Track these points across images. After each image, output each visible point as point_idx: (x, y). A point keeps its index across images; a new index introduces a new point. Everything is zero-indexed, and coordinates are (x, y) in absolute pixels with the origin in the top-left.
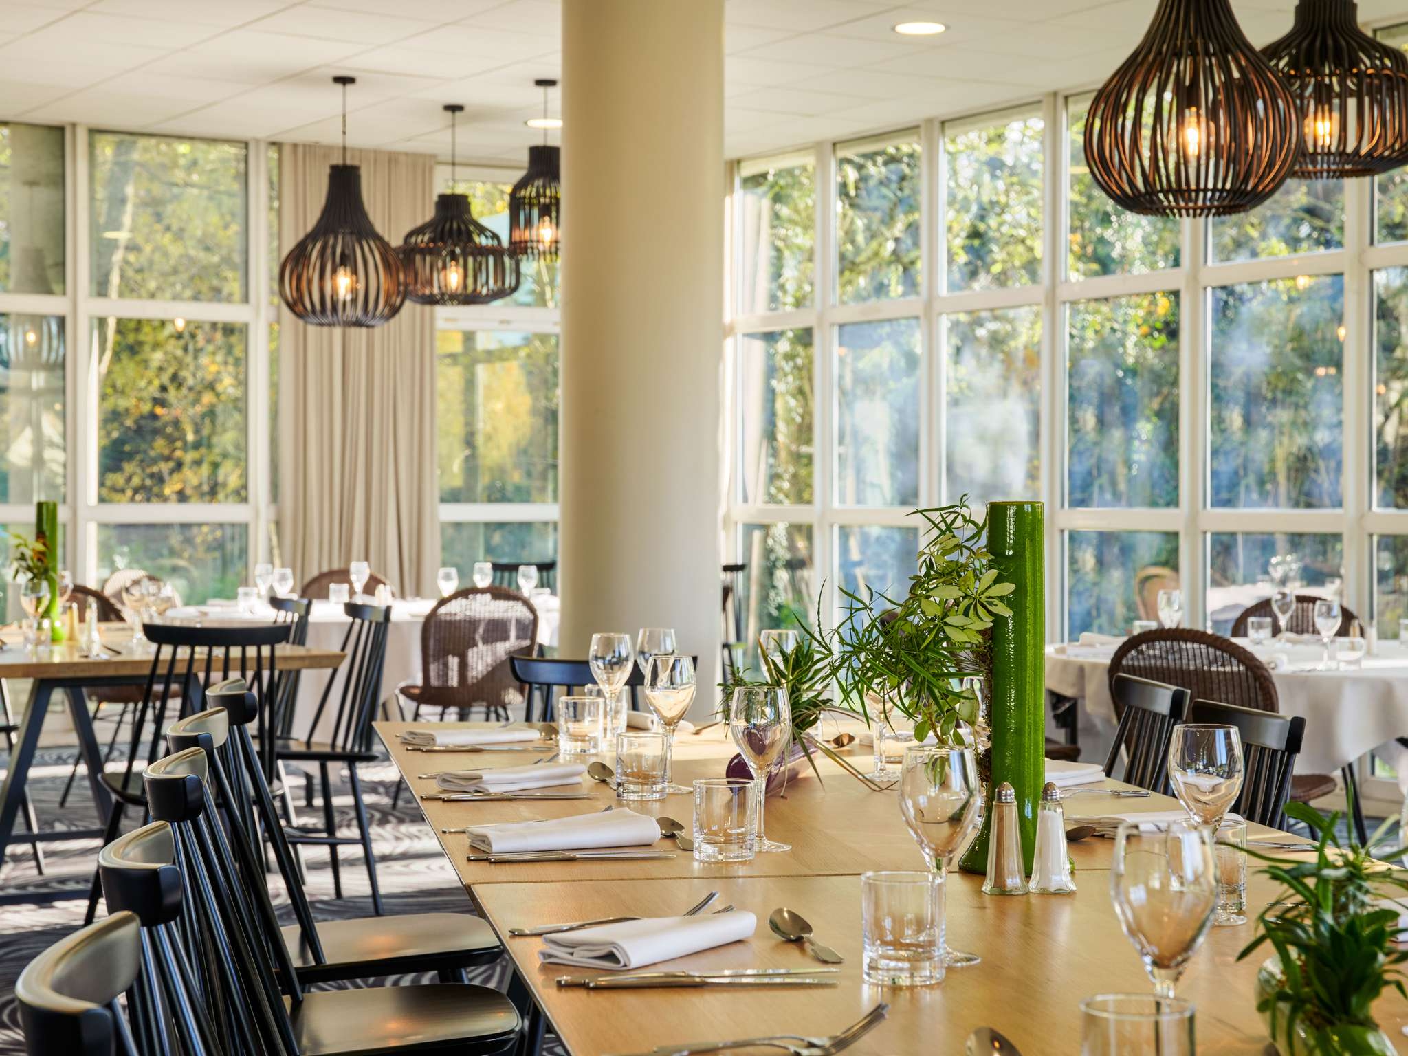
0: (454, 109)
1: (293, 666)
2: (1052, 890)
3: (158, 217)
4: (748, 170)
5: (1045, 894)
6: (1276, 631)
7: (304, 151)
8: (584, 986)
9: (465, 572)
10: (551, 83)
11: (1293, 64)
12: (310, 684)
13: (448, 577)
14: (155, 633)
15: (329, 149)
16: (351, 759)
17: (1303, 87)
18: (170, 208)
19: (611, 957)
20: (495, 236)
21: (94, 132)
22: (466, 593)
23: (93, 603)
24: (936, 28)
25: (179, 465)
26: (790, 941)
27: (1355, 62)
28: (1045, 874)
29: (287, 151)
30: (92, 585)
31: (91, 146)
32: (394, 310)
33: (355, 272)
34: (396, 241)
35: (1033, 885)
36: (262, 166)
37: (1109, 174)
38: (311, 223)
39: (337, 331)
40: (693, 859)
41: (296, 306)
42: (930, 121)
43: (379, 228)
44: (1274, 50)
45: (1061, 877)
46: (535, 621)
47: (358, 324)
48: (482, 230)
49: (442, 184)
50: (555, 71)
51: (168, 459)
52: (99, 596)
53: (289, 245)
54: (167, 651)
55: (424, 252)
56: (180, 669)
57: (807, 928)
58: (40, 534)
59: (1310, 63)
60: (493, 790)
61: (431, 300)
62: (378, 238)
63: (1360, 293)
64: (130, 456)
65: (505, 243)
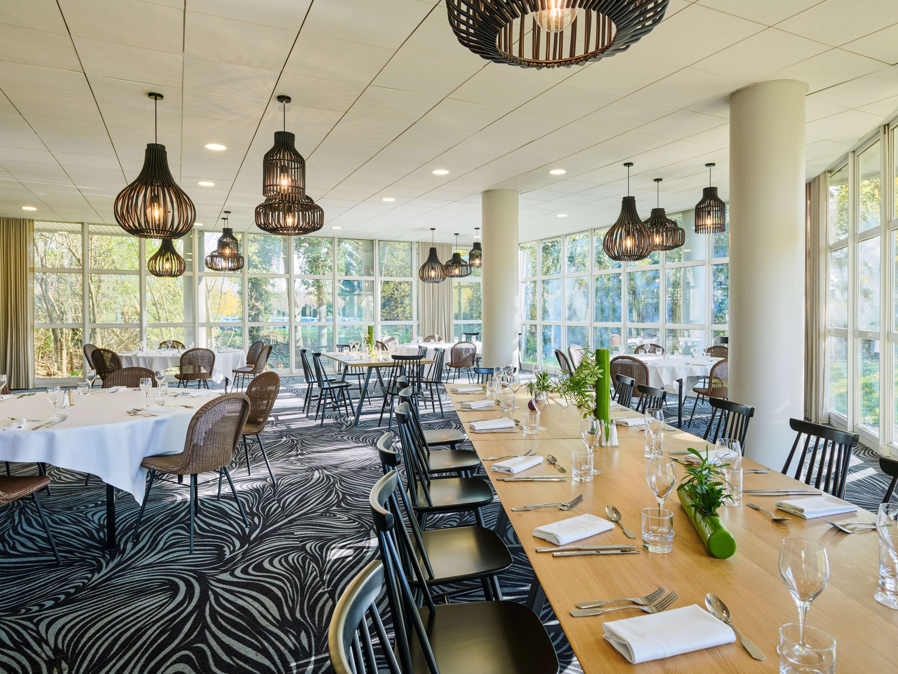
0: (456, 234)
1: (423, 363)
2: (613, 445)
3: (392, 255)
4: (521, 245)
5: (611, 447)
6: (646, 352)
7: (424, 244)
8: (503, 480)
9: (460, 338)
10: (479, 229)
11: (651, 225)
12: (427, 367)
13: (456, 339)
14: (394, 357)
15: (429, 243)
16: (437, 383)
17: (653, 230)
18: (395, 253)
19: (509, 471)
20: (466, 262)
21: (379, 241)
22: (461, 343)
23: (380, 345)
24: (566, 215)
25: (397, 307)
26: (552, 464)
27: (665, 225)
28: (611, 441)
29: (420, 244)
30: (380, 341)
31: (379, 244)
32: (444, 279)
33: (435, 271)
34: (444, 264)
35: (609, 444)
36: (415, 247)
37: (609, 252)
38: (426, 261)
39: (431, 284)
40: (523, 433)
41: (422, 278)
42: (563, 235)
43: (440, 261)
44: (646, 222)
45: (615, 442)
46: (476, 348)
47: (437, 282)
48: (463, 261)
49: (454, 251)
50: (480, 225)
51: (395, 306)
52: (381, 343)
53: (421, 265)
54: (397, 361)
55: (450, 266)
56: (400, 364)
57: (556, 460)
58: (369, 333)
59: (655, 225)
60: (473, 408)
61: (452, 276)
62: (440, 263)
63: (663, 274)
64: (387, 306)
65: (468, 263)
